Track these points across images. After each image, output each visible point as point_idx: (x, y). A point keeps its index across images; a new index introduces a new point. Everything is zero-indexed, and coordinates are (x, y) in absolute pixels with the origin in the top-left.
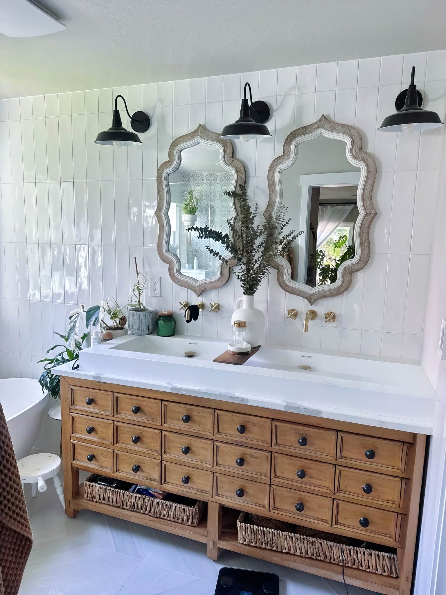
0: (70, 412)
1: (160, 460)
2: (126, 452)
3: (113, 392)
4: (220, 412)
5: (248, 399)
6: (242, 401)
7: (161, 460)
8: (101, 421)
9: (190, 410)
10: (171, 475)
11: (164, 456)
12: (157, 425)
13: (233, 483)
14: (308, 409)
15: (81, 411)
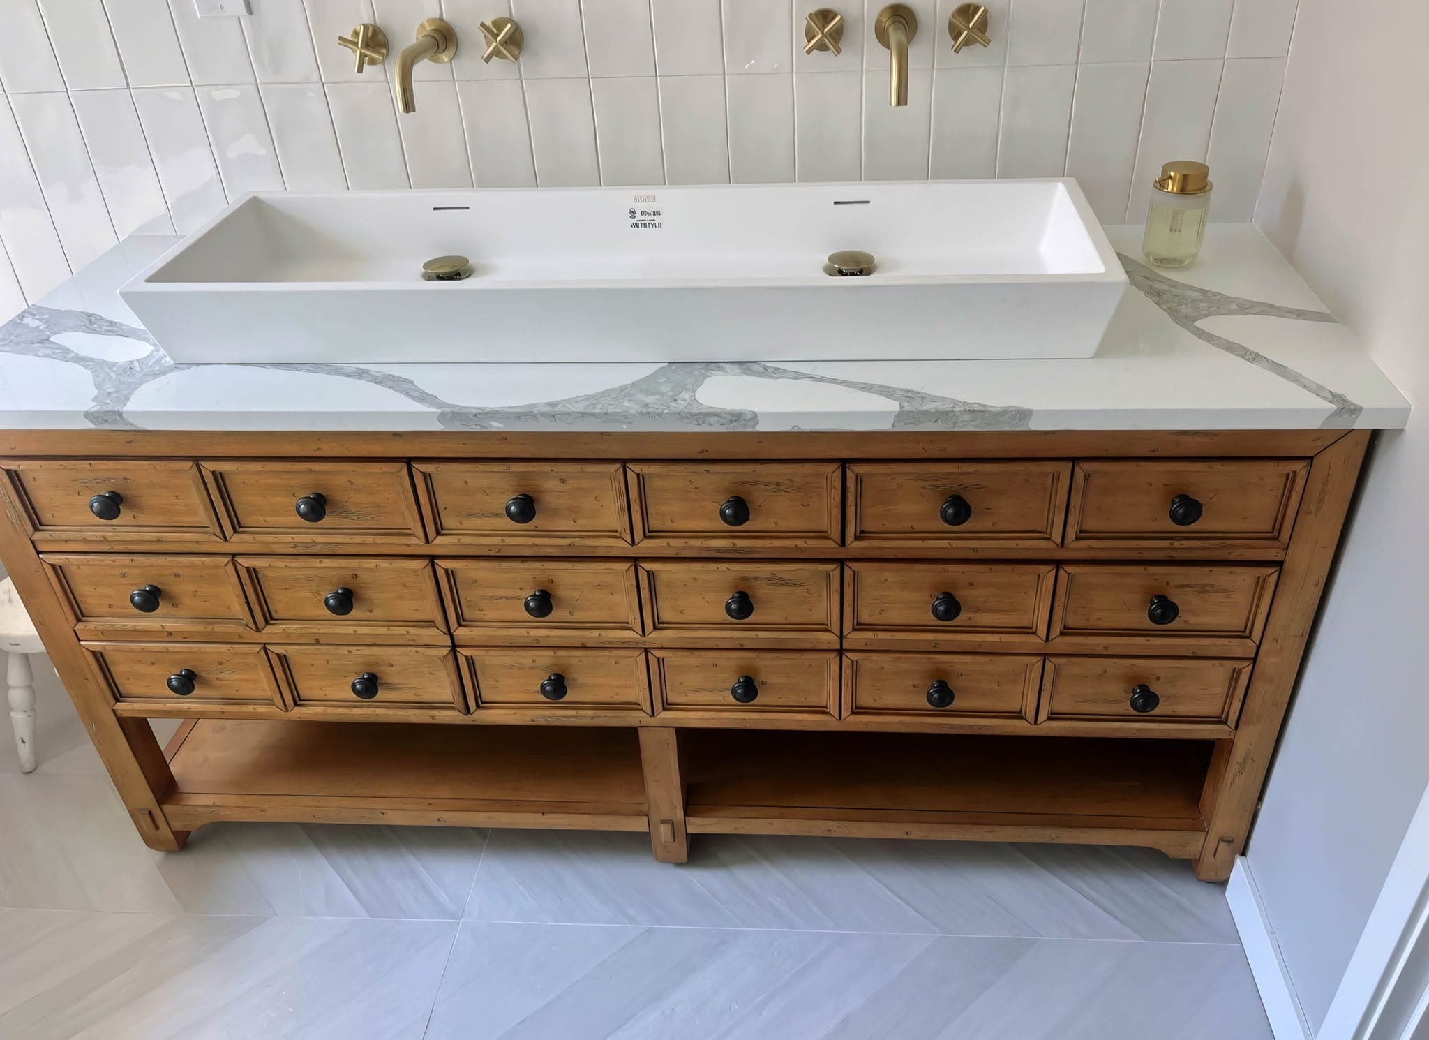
0: (38, 553)
1: (449, 646)
2: (314, 642)
3: (197, 460)
4: (645, 469)
5: (755, 414)
6: (732, 422)
7: (454, 647)
8: (178, 562)
9: (523, 476)
10: (497, 681)
11: (461, 633)
12: (409, 545)
13: (715, 665)
14: (982, 412)
15: (85, 541)
